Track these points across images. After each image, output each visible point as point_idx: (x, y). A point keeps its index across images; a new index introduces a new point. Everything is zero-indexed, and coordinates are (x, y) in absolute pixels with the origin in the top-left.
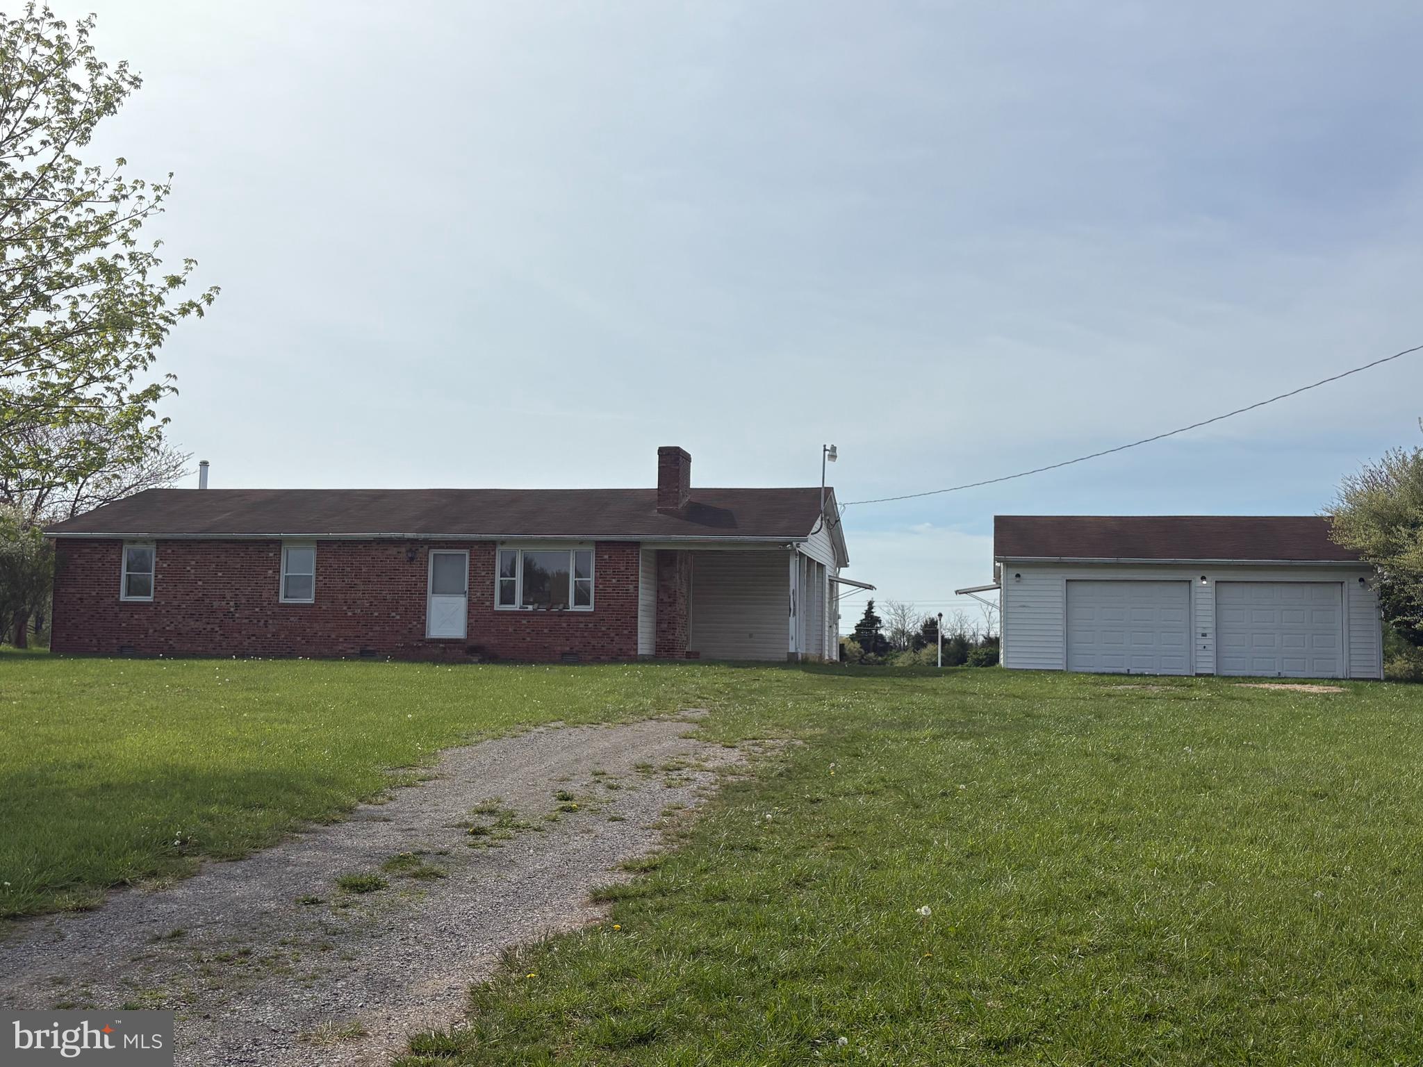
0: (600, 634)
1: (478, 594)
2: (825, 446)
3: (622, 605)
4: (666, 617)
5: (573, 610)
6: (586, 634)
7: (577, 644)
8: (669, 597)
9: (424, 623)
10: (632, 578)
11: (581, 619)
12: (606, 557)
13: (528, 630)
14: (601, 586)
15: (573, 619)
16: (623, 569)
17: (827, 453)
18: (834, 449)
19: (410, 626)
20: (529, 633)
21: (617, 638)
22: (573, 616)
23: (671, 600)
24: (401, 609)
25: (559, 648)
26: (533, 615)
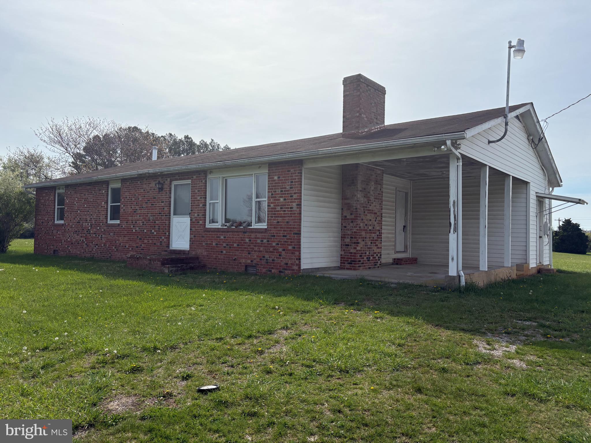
0: (271, 249)
1: (196, 215)
2: (510, 42)
3: (287, 222)
4: (349, 232)
5: (255, 227)
6: (262, 249)
7: (255, 257)
8: (351, 214)
9: (168, 238)
10: (295, 196)
11: (259, 235)
12: (276, 178)
13: (224, 245)
14: (272, 205)
15: (253, 236)
16: (288, 188)
17: (513, 49)
18: (521, 42)
19: (161, 240)
20: (225, 247)
21: (283, 252)
22: (253, 232)
23: (353, 217)
24: (157, 227)
25: (244, 261)
26: (228, 232)
